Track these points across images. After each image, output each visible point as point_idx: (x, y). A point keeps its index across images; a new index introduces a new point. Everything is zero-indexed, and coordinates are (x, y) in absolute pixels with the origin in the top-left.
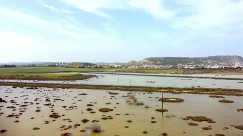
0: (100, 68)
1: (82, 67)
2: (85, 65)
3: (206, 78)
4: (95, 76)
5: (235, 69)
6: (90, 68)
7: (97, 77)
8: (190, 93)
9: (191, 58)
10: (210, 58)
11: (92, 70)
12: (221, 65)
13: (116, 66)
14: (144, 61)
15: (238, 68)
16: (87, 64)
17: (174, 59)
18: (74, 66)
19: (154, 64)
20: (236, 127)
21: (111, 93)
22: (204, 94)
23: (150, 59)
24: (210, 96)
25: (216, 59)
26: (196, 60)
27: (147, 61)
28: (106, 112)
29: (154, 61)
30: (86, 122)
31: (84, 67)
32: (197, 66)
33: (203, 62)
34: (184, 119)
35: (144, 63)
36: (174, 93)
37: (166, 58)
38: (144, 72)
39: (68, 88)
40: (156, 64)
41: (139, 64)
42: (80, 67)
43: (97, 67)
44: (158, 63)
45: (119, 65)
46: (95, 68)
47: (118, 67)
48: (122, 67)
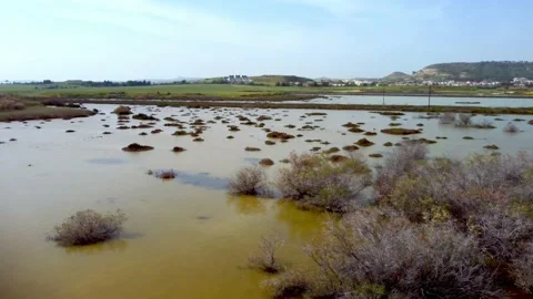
0: (324, 87)
1: (284, 85)
2: (290, 80)
4: (319, 97)
6: (300, 85)
13: (358, 83)
14: (427, 71)
16: (294, 79)
17: (505, 66)
18: (265, 83)
19: (449, 79)
21: (386, 113)
23: (442, 67)
27: (433, 72)
29: (449, 72)
31: (288, 85)
35: (427, 77)
37: (483, 64)
40: (457, 80)
41: (414, 79)
42: (278, 85)
43: (315, 85)
44: (462, 76)
45: (366, 82)
46: (312, 85)
47: (365, 85)
48: (373, 84)
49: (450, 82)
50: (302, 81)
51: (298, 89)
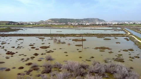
0: (21, 25)
1: (8, 24)
2: (10, 23)
3: (87, 29)
4: (21, 29)
5: (98, 25)
6: (14, 24)
7: (22, 30)
8: (86, 36)
9: (75, 19)
10: (85, 20)
11: (16, 26)
12: (90, 23)
13: (31, 24)
14: (49, 20)
15: (99, 24)
16: (12, 22)
17: (66, 19)
18: (2, 24)
19: (54, 22)
20: (124, 50)
21: (40, 38)
22: (93, 36)
23: (52, 20)
24: (98, 37)
25: (87, 20)
26: (78, 21)
27: (50, 21)
28: (46, 48)
29: (54, 21)
30: (37, 55)
31: (10, 24)
32: (78, 24)
33: (81, 22)
34: (95, 49)
35: (49, 22)
36: (77, 36)
37: (61, 19)
38: (51, 27)
39: (6, 36)
40: (56, 23)
41: (46, 22)
42: (6, 24)
43: (19, 24)
44: (57, 22)
45: (33, 23)
46: (17, 24)
47: (33, 24)
48: (35, 24)
49: (55, 23)
50: (14, 23)
51: (13, 26)
